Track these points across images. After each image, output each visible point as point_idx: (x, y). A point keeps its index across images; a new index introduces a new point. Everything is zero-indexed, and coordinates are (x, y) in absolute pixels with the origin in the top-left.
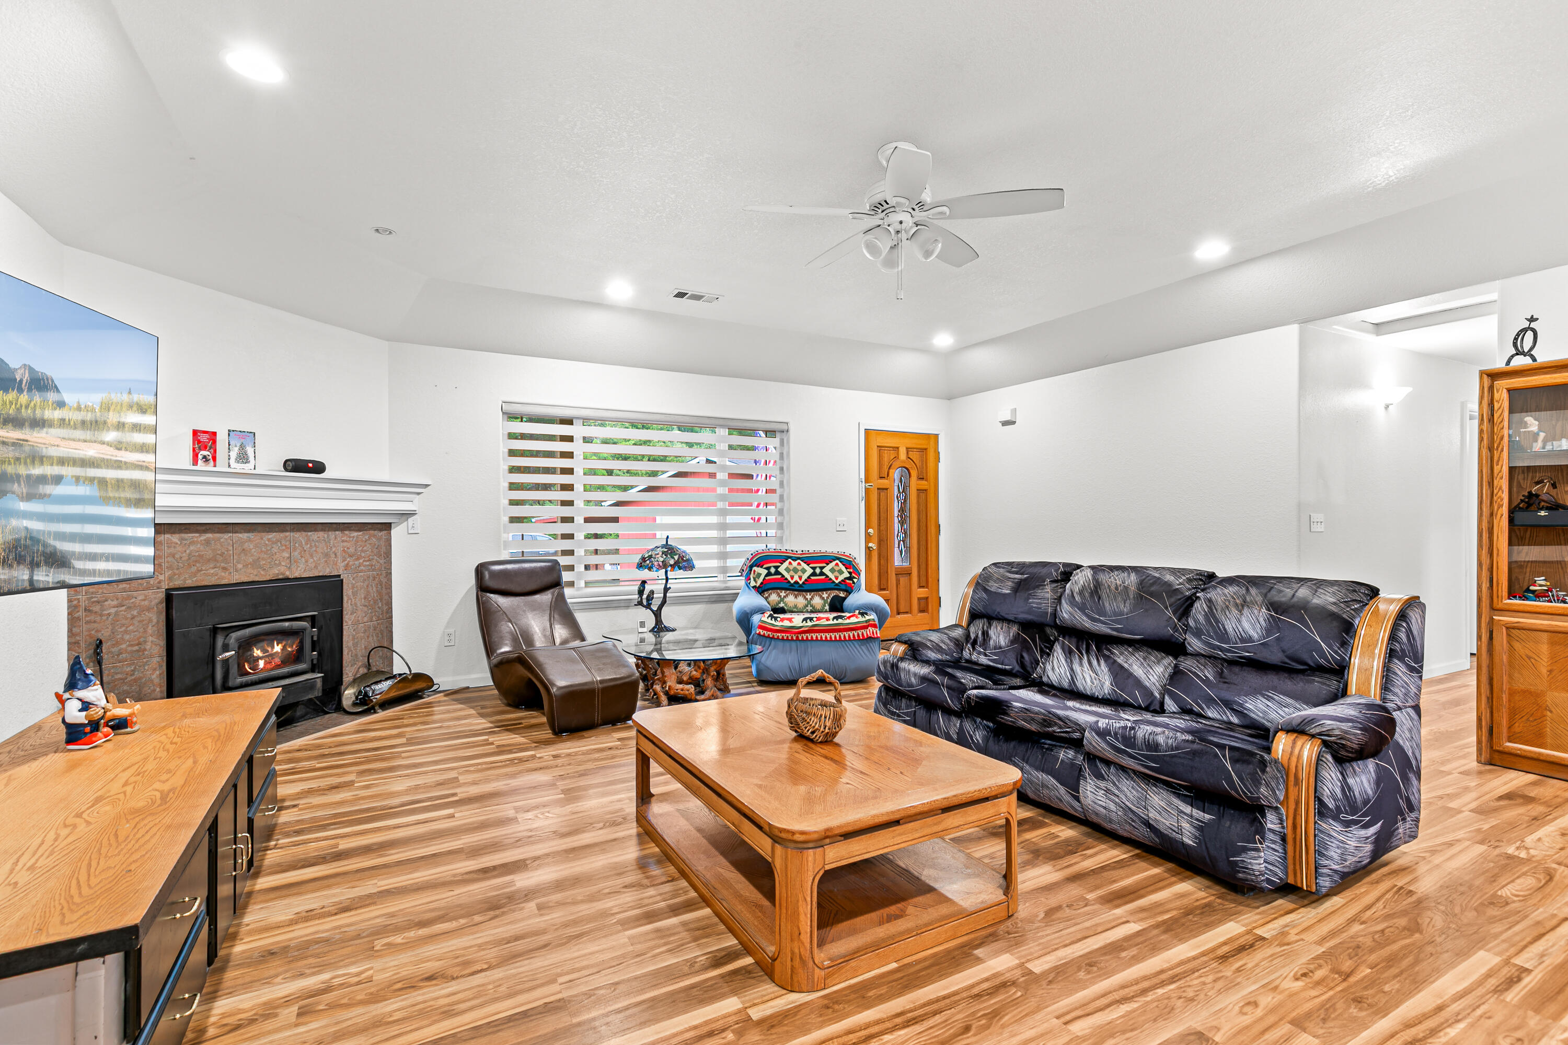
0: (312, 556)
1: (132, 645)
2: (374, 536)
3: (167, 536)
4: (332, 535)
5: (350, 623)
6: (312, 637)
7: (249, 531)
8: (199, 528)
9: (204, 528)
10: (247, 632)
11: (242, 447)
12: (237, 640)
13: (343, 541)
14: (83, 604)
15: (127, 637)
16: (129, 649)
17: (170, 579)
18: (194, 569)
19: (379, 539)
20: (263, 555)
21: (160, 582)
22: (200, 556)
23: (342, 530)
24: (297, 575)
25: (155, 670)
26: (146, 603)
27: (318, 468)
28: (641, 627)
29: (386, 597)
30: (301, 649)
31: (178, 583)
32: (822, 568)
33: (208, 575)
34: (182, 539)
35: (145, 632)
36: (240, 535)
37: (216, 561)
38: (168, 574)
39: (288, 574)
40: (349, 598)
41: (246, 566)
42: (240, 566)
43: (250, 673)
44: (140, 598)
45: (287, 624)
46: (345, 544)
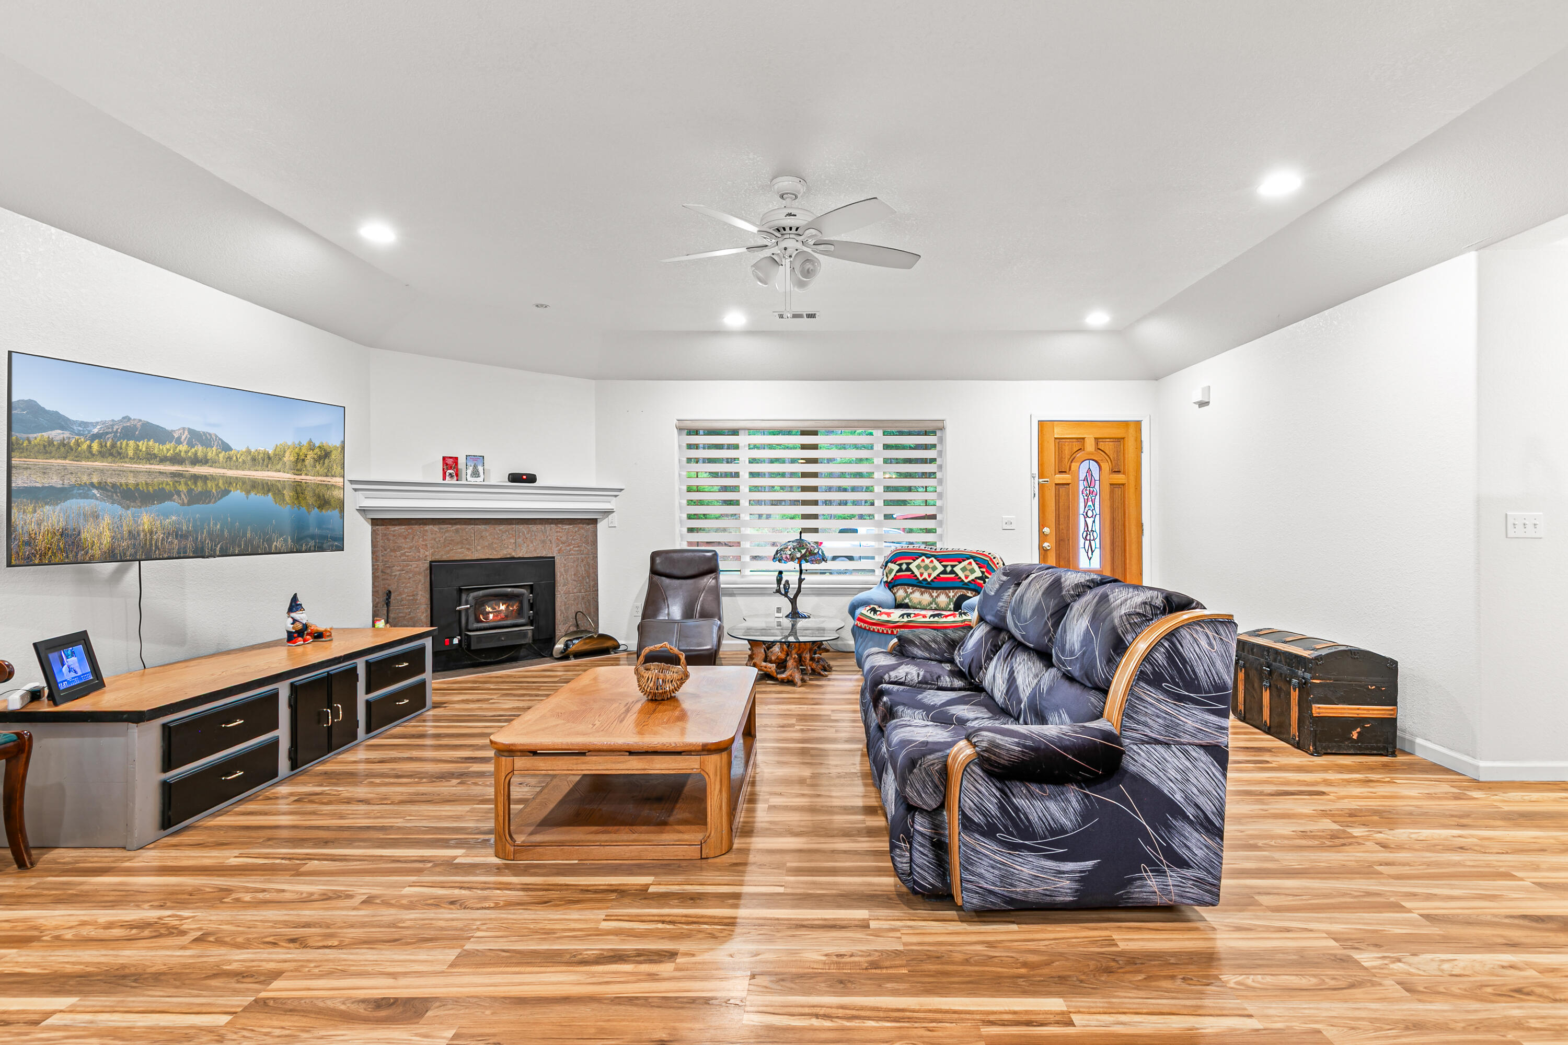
0: (532, 542)
1: (409, 596)
2: (583, 528)
3: (431, 526)
4: (548, 527)
5: (562, 592)
6: (529, 600)
7: (486, 524)
8: (451, 521)
9: (454, 521)
10: (481, 593)
11: (475, 467)
12: (474, 598)
13: (557, 532)
14: (380, 568)
15: (406, 590)
16: (407, 598)
17: (432, 554)
19: (587, 531)
20: (495, 541)
21: (427, 557)
22: (452, 540)
23: (556, 524)
24: (520, 555)
25: (423, 613)
26: (418, 569)
27: (531, 479)
28: (777, 612)
29: (593, 575)
30: (520, 609)
31: (437, 557)
32: (953, 566)
33: (456, 553)
34: (440, 529)
35: (417, 588)
36: (480, 527)
37: (462, 543)
38: (432, 551)
39: (514, 554)
40: (561, 574)
41: (483, 548)
42: (479, 548)
43: (483, 622)
44: (415, 566)
45: (509, 590)
46: (559, 534)
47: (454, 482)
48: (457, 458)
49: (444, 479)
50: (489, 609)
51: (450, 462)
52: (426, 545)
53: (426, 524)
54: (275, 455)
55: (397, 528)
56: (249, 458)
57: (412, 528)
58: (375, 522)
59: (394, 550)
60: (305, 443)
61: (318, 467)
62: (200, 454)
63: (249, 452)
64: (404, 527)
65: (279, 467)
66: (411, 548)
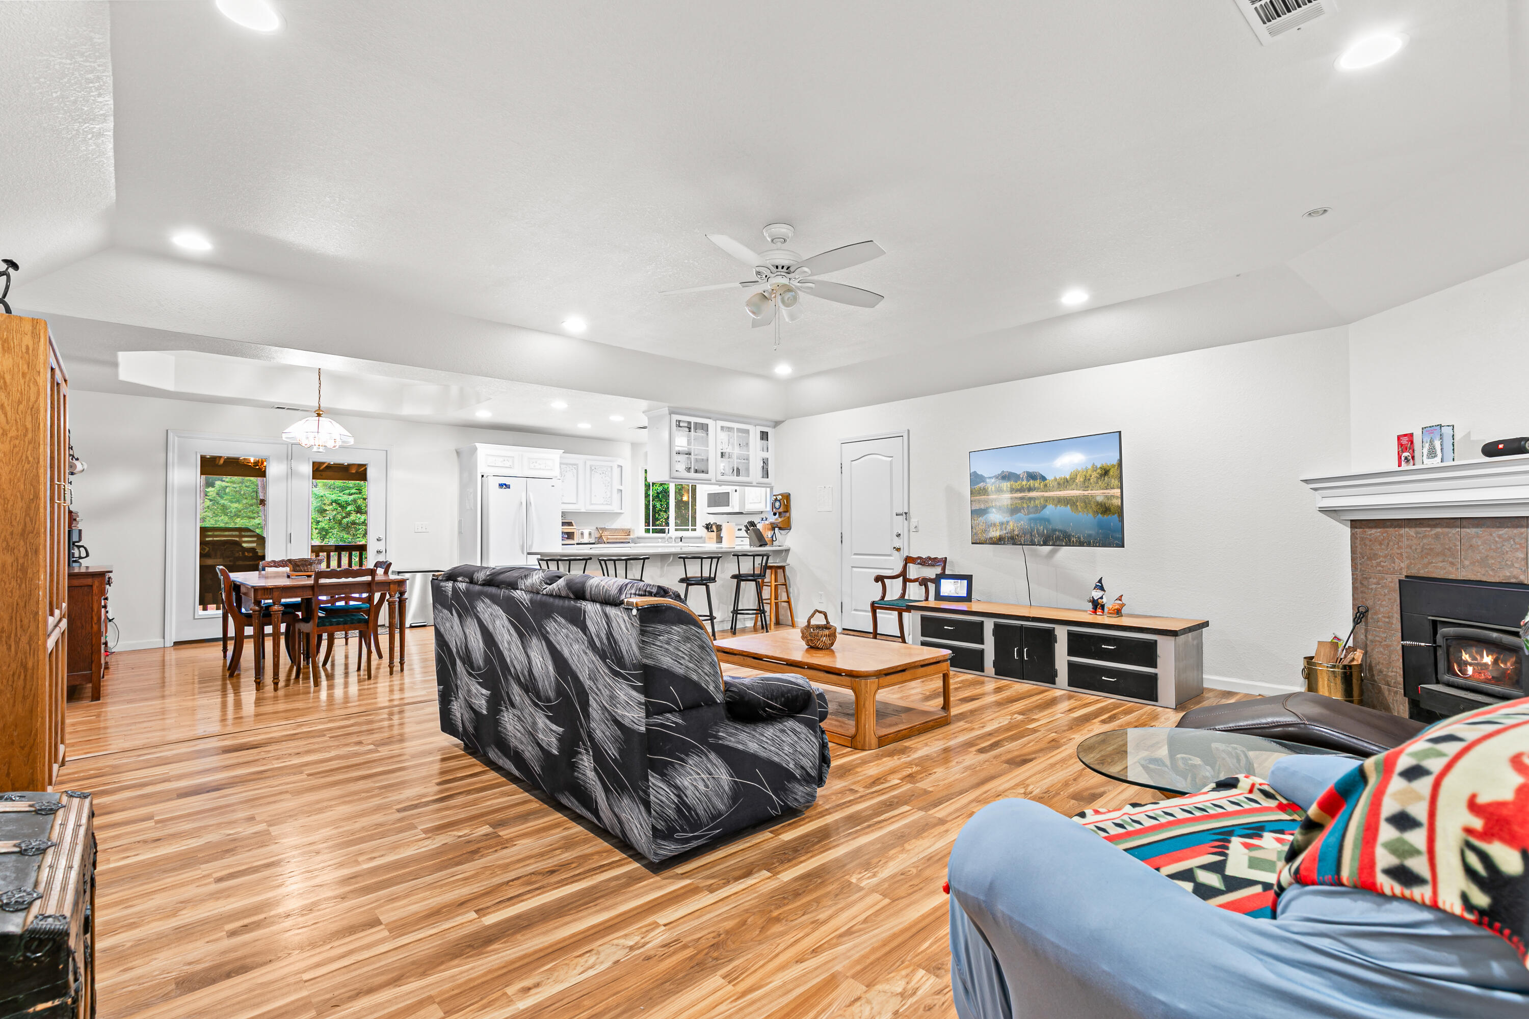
1: (1384, 617)
3: (1407, 529)
7: (1477, 526)
8: (1431, 523)
9: (1434, 523)
10: (1452, 630)
11: (1431, 442)
12: (1445, 636)
15: (1382, 610)
16: (1383, 619)
17: (1408, 567)
18: (1426, 561)
20: (1492, 554)
21: (1401, 569)
22: (1431, 549)
25: (1398, 642)
30: (1518, 671)
31: (1414, 572)
33: (1436, 568)
34: (1417, 533)
35: (1392, 608)
36: (1468, 530)
37: (1444, 555)
38: (1407, 562)
39: (1523, 578)
41: (1473, 563)
42: (1467, 563)
43: (1457, 675)
44: (1389, 580)
45: (1495, 635)
47: (1411, 467)
48: (1411, 435)
49: (1400, 465)
50: (1466, 657)
51: (1405, 441)
52: (1401, 554)
53: (1400, 527)
54: (1071, 479)
55: (1373, 531)
56: (1056, 483)
57: (1386, 532)
58: (1354, 524)
59: (1370, 559)
60: (1090, 467)
61: (1100, 483)
62: (1032, 485)
63: (1056, 479)
64: (1379, 530)
65: (1073, 486)
66: (1385, 557)
